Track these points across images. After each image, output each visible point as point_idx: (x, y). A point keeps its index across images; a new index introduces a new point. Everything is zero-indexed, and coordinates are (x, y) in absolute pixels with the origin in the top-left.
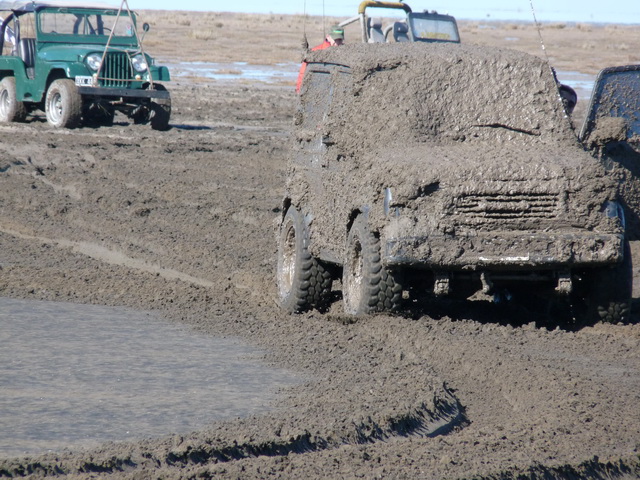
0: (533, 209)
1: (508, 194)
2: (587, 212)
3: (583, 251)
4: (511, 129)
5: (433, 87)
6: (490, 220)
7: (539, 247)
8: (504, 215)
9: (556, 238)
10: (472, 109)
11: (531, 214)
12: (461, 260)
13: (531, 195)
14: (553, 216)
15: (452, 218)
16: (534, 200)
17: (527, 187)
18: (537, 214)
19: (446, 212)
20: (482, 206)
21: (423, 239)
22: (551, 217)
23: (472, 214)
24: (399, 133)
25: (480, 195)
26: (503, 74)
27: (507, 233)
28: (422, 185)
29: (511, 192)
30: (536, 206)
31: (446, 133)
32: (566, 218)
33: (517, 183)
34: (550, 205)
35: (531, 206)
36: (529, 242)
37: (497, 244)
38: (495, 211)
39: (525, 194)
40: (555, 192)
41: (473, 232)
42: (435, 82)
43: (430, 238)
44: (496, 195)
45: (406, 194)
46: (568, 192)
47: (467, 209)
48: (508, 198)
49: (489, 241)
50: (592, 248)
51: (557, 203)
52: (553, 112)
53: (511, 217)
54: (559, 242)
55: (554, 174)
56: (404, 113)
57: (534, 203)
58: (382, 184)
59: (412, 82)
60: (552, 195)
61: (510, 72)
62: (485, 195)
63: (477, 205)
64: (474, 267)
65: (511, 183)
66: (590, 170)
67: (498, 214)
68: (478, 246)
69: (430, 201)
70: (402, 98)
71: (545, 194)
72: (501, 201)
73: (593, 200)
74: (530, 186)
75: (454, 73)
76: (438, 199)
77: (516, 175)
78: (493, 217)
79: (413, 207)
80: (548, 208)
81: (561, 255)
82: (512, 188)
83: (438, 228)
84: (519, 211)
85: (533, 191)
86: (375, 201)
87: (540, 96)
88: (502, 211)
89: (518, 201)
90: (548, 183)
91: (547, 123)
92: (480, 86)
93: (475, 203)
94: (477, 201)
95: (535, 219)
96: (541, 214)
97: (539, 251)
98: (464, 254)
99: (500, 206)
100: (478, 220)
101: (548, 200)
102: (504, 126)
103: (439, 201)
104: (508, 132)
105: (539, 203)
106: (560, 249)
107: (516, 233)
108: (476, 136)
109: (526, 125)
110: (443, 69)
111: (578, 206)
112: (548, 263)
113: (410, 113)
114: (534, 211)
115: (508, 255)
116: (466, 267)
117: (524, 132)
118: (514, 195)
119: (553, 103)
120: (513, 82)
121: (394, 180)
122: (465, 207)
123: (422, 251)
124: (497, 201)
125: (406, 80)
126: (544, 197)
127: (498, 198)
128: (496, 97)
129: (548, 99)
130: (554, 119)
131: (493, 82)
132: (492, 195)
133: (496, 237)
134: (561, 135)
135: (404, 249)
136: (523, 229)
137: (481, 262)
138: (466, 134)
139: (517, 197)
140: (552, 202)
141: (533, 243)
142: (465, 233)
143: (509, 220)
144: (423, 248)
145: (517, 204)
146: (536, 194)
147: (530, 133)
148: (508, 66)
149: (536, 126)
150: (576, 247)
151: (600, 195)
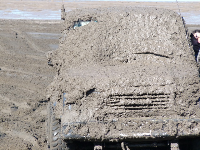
0: (154, 103)
1: (139, 95)
2: (187, 106)
3: (184, 129)
4: (156, 55)
5: (110, 31)
6: (127, 111)
7: (157, 127)
8: (136, 107)
9: (168, 121)
10: (133, 43)
11: (153, 107)
12: (109, 136)
13: (153, 95)
14: (167, 108)
15: (103, 111)
16: (155, 98)
17: (150, 90)
18: (157, 107)
19: (99, 107)
20: (122, 102)
21: (85, 123)
22: (165, 108)
23: (116, 107)
24: (85, 59)
25: (121, 96)
26: (153, 23)
27: (138, 119)
28: (85, 91)
29: (141, 94)
30: (156, 101)
31: (116, 58)
32: (174, 109)
33: (145, 88)
34: (165, 101)
35: (153, 101)
36: (151, 124)
37: (131, 126)
38: (130, 105)
39: (149, 94)
40: (168, 93)
41: (116, 119)
42: (112, 29)
43: (89, 122)
44: (131, 95)
45: (74, 96)
46: (176, 93)
47: (113, 104)
48: (138, 97)
49: (126, 124)
50: (190, 127)
51: (169, 99)
52: (182, 45)
53: (140, 109)
54: (169, 123)
55: (168, 81)
56: (89, 48)
57: (154, 100)
58: (61, 90)
59: (98, 30)
60: (166, 94)
61: (158, 22)
62: (124, 95)
63: (119, 102)
64: (117, 140)
65: (141, 88)
66: (190, 79)
67: (132, 107)
68: (119, 127)
69: (90, 100)
70: (90, 39)
71: (162, 94)
72: (134, 99)
73: (191, 99)
74: (153, 90)
75: (124, 22)
76: (94, 99)
77: (144, 83)
78: (129, 109)
79: (79, 104)
80: (163, 103)
81: (170, 132)
82: (141, 91)
83: (94, 116)
84: (145, 105)
85: (154, 93)
86: (59, 100)
87: (175, 35)
88: (134, 105)
89: (145, 98)
90: (164, 87)
91: (178, 51)
92: (139, 30)
93: (118, 100)
94: (120, 99)
95: (154, 110)
96: (159, 106)
97: (157, 129)
98: (110, 132)
99: (133, 102)
100: (120, 111)
101: (163, 98)
102: (152, 53)
103: (95, 100)
104: (155, 57)
105: (158, 100)
106: (170, 128)
107: (144, 118)
108: (135, 59)
109: (165, 52)
110: (117, 21)
111: (182, 102)
112: (162, 137)
113: (94, 48)
114: (155, 105)
115: (138, 132)
116: (112, 140)
117: (163, 56)
118: (142, 95)
119: (182, 39)
120: (159, 27)
121: (68, 88)
122: (112, 103)
123: (84, 131)
124: (131, 99)
125: (94, 29)
126: (161, 96)
127: (132, 97)
128: (148, 37)
129: (179, 37)
130: (182, 49)
131: (147, 27)
132: (128, 95)
133: (130, 122)
134: (186, 58)
135: (72, 129)
136: (148, 116)
137: (121, 137)
138: (128, 58)
139: (144, 96)
140: (166, 99)
141: (154, 125)
142: (111, 120)
143: (139, 111)
144: (84, 129)
145: (144, 100)
146: (156, 95)
147: (167, 57)
148: (157, 18)
149: (171, 53)
150: (180, 126)
151: (196, 95)
